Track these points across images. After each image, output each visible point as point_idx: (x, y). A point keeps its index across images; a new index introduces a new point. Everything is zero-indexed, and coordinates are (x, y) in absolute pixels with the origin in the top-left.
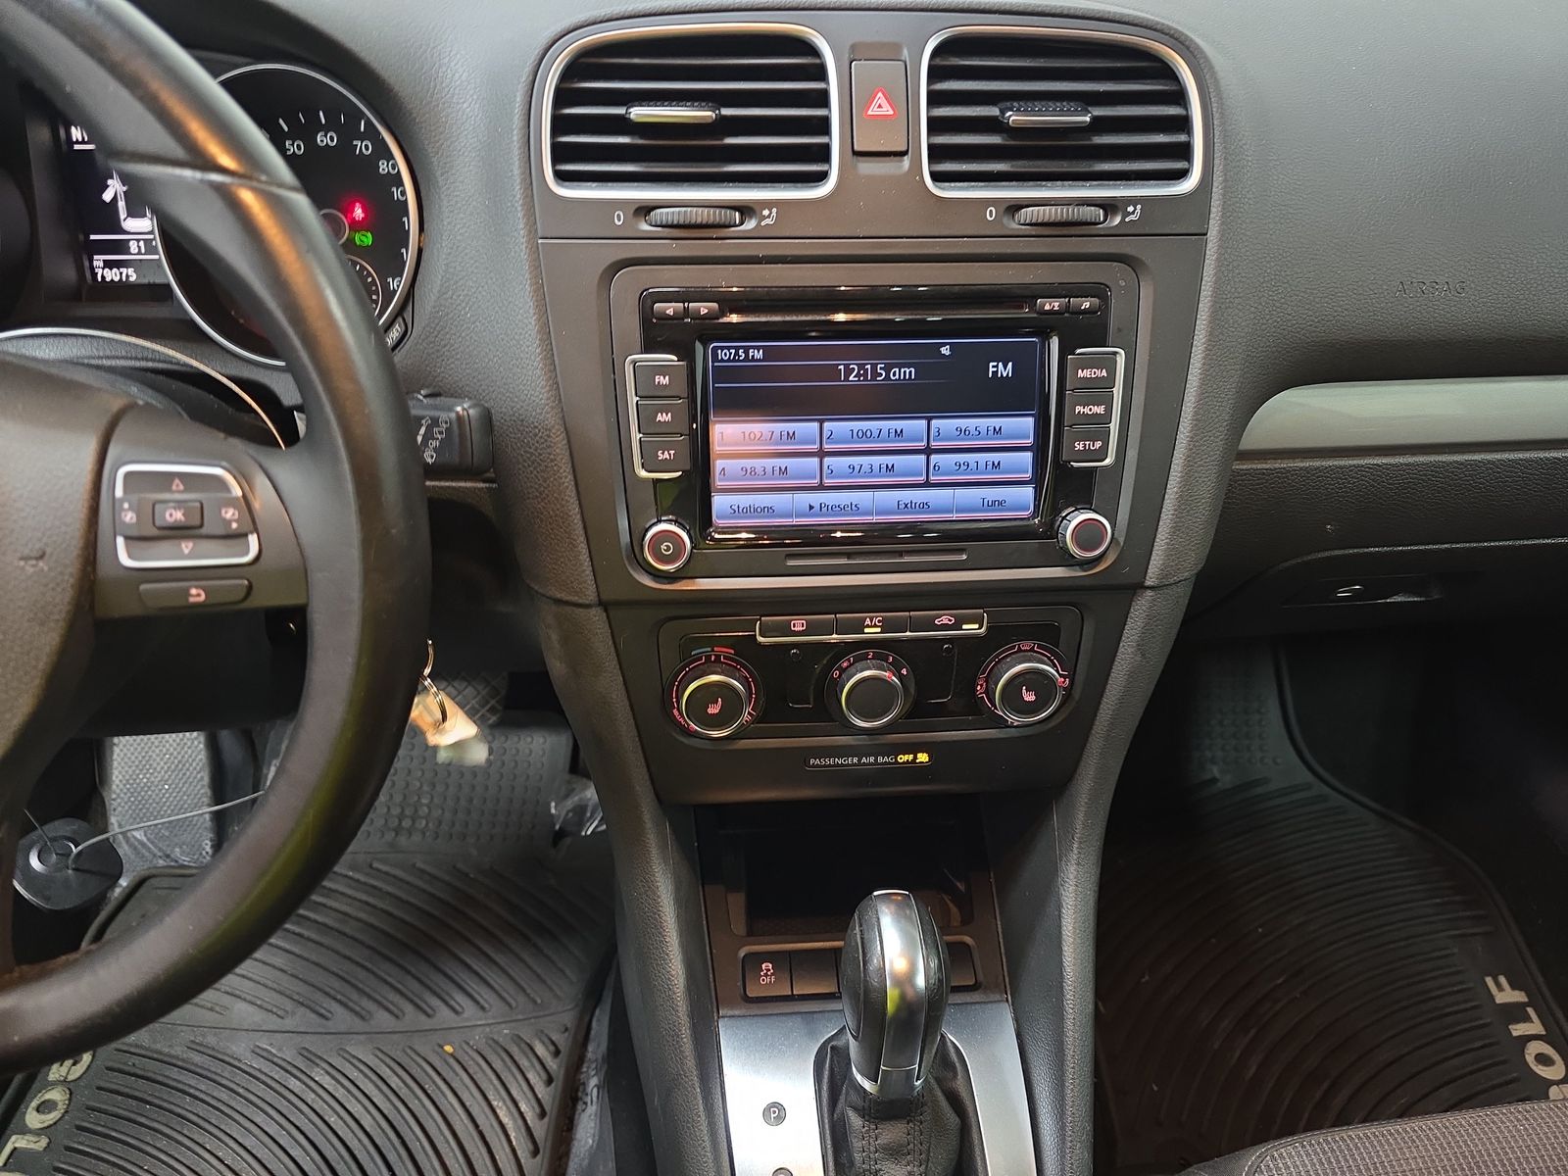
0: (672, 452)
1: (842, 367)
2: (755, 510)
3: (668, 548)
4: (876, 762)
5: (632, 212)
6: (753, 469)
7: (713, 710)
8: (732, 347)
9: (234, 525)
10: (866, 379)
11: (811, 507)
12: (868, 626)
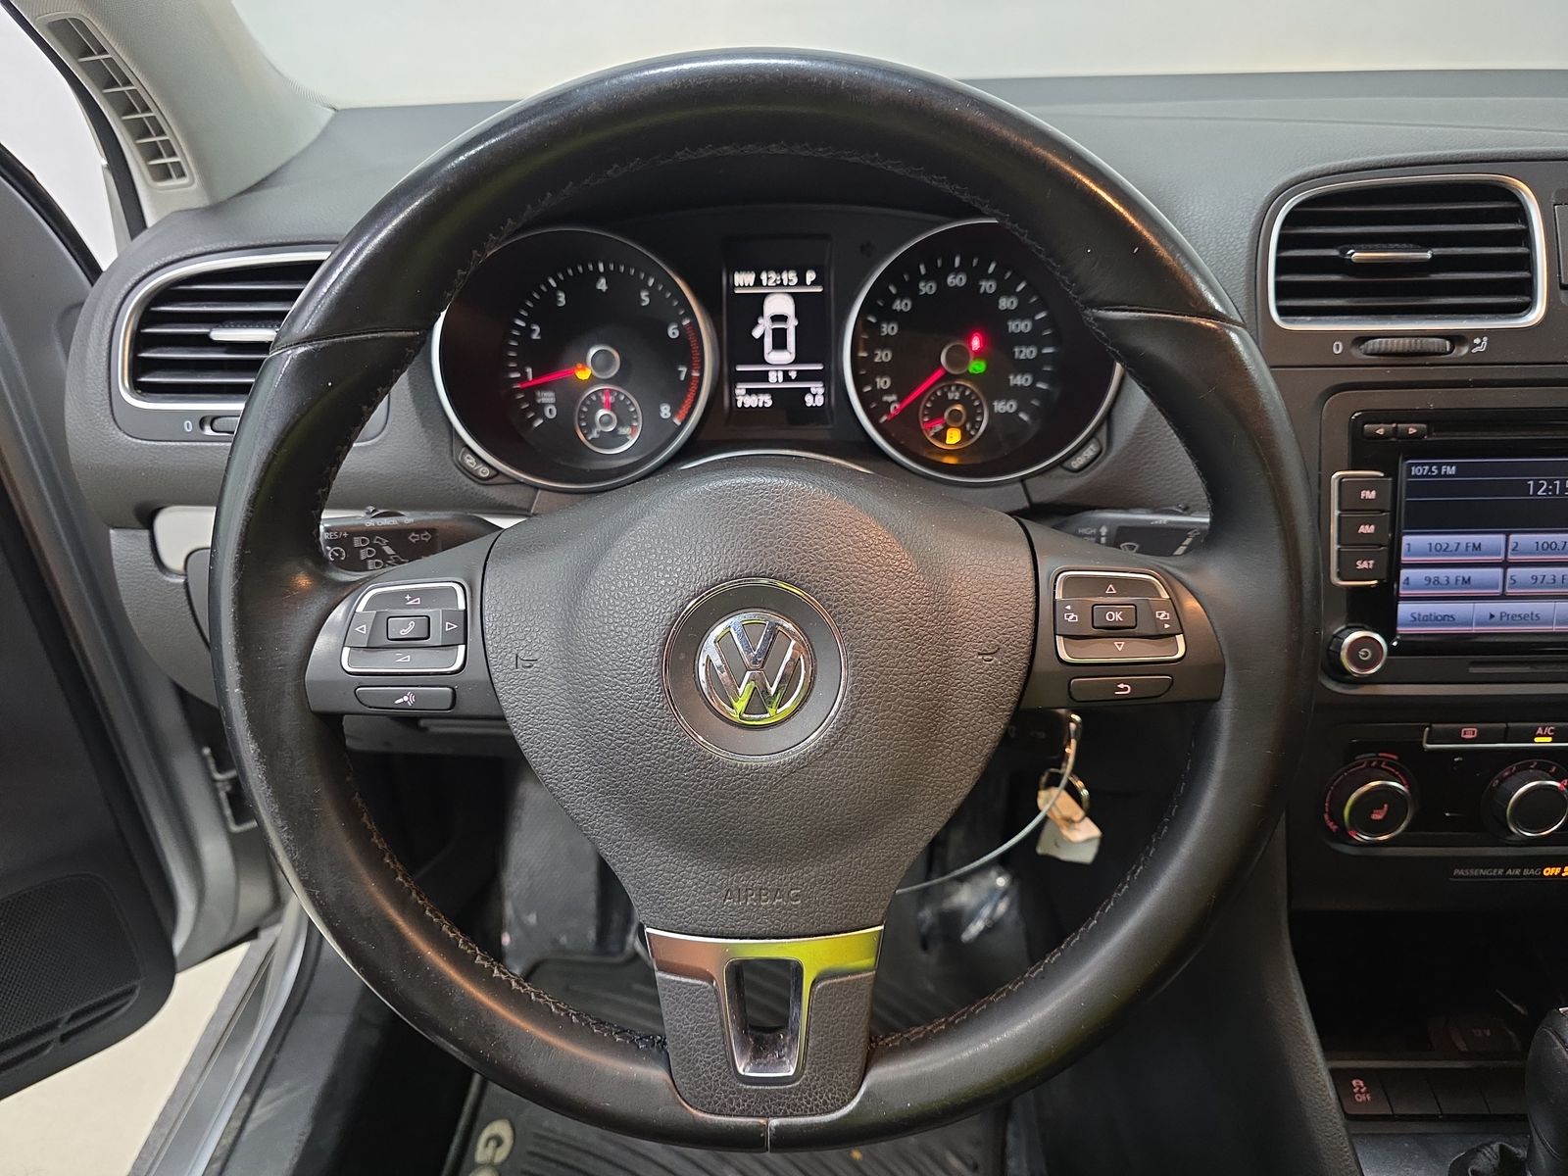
0: (1371, 562)
1: (1531, 482)
2: (1436, 618)
3: (1367, 654)
4: (1521, 875)
5: (1350, 342)
6: (1437, 580)
7: (1377, 816)
8: (1426, 464)
9: (1167, 626)
10: (1554, 494)
11: (1492, 616)
12: (1540, 735)
